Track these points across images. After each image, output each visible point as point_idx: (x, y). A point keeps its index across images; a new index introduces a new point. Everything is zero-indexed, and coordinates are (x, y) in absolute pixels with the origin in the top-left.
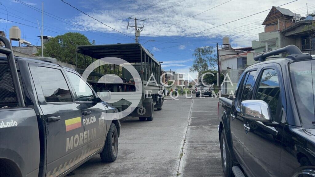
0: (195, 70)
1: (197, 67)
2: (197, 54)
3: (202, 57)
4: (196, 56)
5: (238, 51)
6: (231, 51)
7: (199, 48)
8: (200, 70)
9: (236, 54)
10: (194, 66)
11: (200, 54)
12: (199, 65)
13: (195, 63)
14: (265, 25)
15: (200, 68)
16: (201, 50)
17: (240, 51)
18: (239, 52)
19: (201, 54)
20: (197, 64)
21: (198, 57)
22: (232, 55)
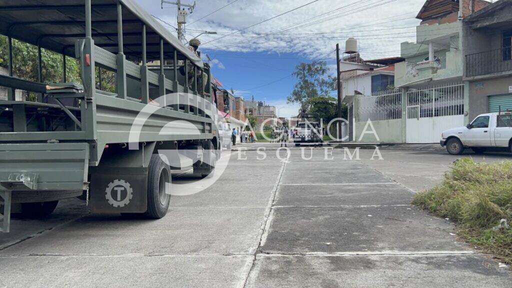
0: (296, 99)
1: (299, 95)
2: (301, 73)
3: (309, 79)
4: (299, 76)
5: (372, 64)
6: (360, 64)
7: (303, 64)
8: (303, 100)
9: (369, 69)
10: (295, 94)
11: (305, 72)
12: (303, 93)
13: (296, 89)
14: (421, 18)
15: (305, 97)
16: (307, 68)
17: (375, 65)
18: (373, 66)
19: (306, 74)
20: (300, 89)
21: (301, 78)
22: (362, 70)
